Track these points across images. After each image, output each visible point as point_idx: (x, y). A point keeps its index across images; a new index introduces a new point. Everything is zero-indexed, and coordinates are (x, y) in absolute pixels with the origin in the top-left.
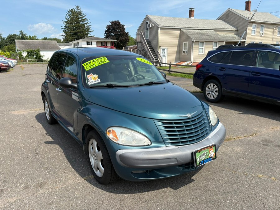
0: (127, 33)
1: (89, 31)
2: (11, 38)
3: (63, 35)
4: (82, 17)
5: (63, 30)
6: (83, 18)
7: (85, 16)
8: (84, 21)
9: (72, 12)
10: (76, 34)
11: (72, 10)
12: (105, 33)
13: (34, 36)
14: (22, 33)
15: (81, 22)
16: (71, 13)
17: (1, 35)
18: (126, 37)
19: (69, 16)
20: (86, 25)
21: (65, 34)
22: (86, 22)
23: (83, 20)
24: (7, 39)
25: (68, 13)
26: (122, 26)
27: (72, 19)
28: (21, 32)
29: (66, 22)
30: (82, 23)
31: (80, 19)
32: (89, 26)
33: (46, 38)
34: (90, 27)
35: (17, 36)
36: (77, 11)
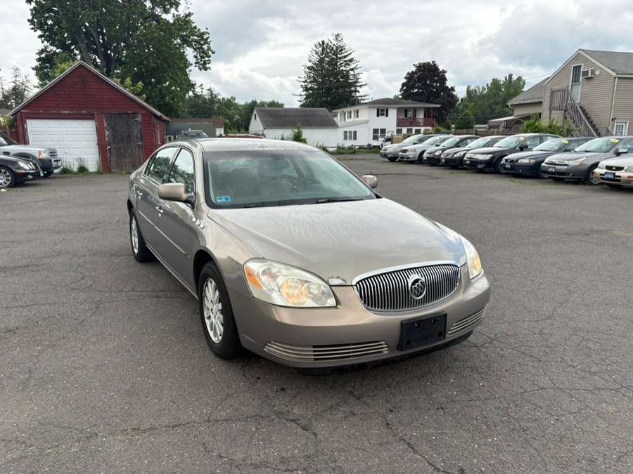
0: (452, 87)
1: (358, 84)
3: (301, 95)
4: (347, 55)
5: (301, 84)
6: (347, 59)
7: (350, 54)
8: (349, 65)
9: (323, 47)
10: (329, 90)
11: (323, 42)
12: (402, 89)
14: (212, 95)
15: (341, 66)
16: (321, 49)
19: (316, 56)
20: (352, 73)
21: (305, 93)
22: (352, 66)
23: (345, 61)
25: (315, 48)
26: (441, 72)
27: (321, 61)
28: (210, 90)
29: (308, 68)
30: (343, 68)
31: (340, 61)
32: (359, 74)
33: (256, 102)
34: (359, 77)
36: (335, 43)
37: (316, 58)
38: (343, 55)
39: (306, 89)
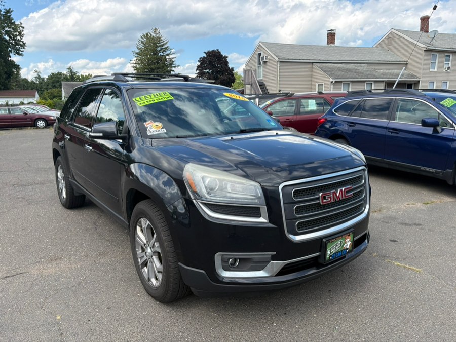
0: (232, 68)
1: (173, 66)
2: (54, 79)
4: (163, 45)
5: (133, 65)
6: (164, 47)
7: (166, 43)
8: (165, 51)
9: (147, 39)
10: (152, 70)
11: (147, 34)
12: (197, 69)
13: (89, 75)
14: (71, 71)
15: (160, 52)
16: (145, 39)
17: (39, 74)
18: (230, 74)
20: (167, 57)
22: (168, 52)
23: (163, 49)
24: (47, 79)
25: (141, 39)
26: (224, 57)
27: (147, 49)
28: (69, 69)
29: (137, 54)
30: (162, 54)
31: (159, 49)
32: (173, 58)
34: (173, 60)
35: (64, 74)
36: (154, 35)
37: (141, 46)
38: (161, 44)
39: (137, 69)
